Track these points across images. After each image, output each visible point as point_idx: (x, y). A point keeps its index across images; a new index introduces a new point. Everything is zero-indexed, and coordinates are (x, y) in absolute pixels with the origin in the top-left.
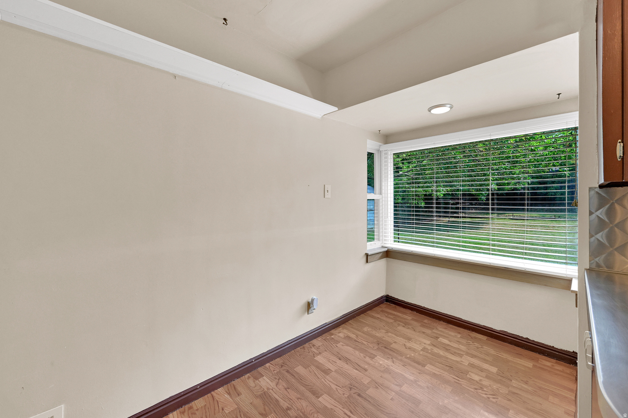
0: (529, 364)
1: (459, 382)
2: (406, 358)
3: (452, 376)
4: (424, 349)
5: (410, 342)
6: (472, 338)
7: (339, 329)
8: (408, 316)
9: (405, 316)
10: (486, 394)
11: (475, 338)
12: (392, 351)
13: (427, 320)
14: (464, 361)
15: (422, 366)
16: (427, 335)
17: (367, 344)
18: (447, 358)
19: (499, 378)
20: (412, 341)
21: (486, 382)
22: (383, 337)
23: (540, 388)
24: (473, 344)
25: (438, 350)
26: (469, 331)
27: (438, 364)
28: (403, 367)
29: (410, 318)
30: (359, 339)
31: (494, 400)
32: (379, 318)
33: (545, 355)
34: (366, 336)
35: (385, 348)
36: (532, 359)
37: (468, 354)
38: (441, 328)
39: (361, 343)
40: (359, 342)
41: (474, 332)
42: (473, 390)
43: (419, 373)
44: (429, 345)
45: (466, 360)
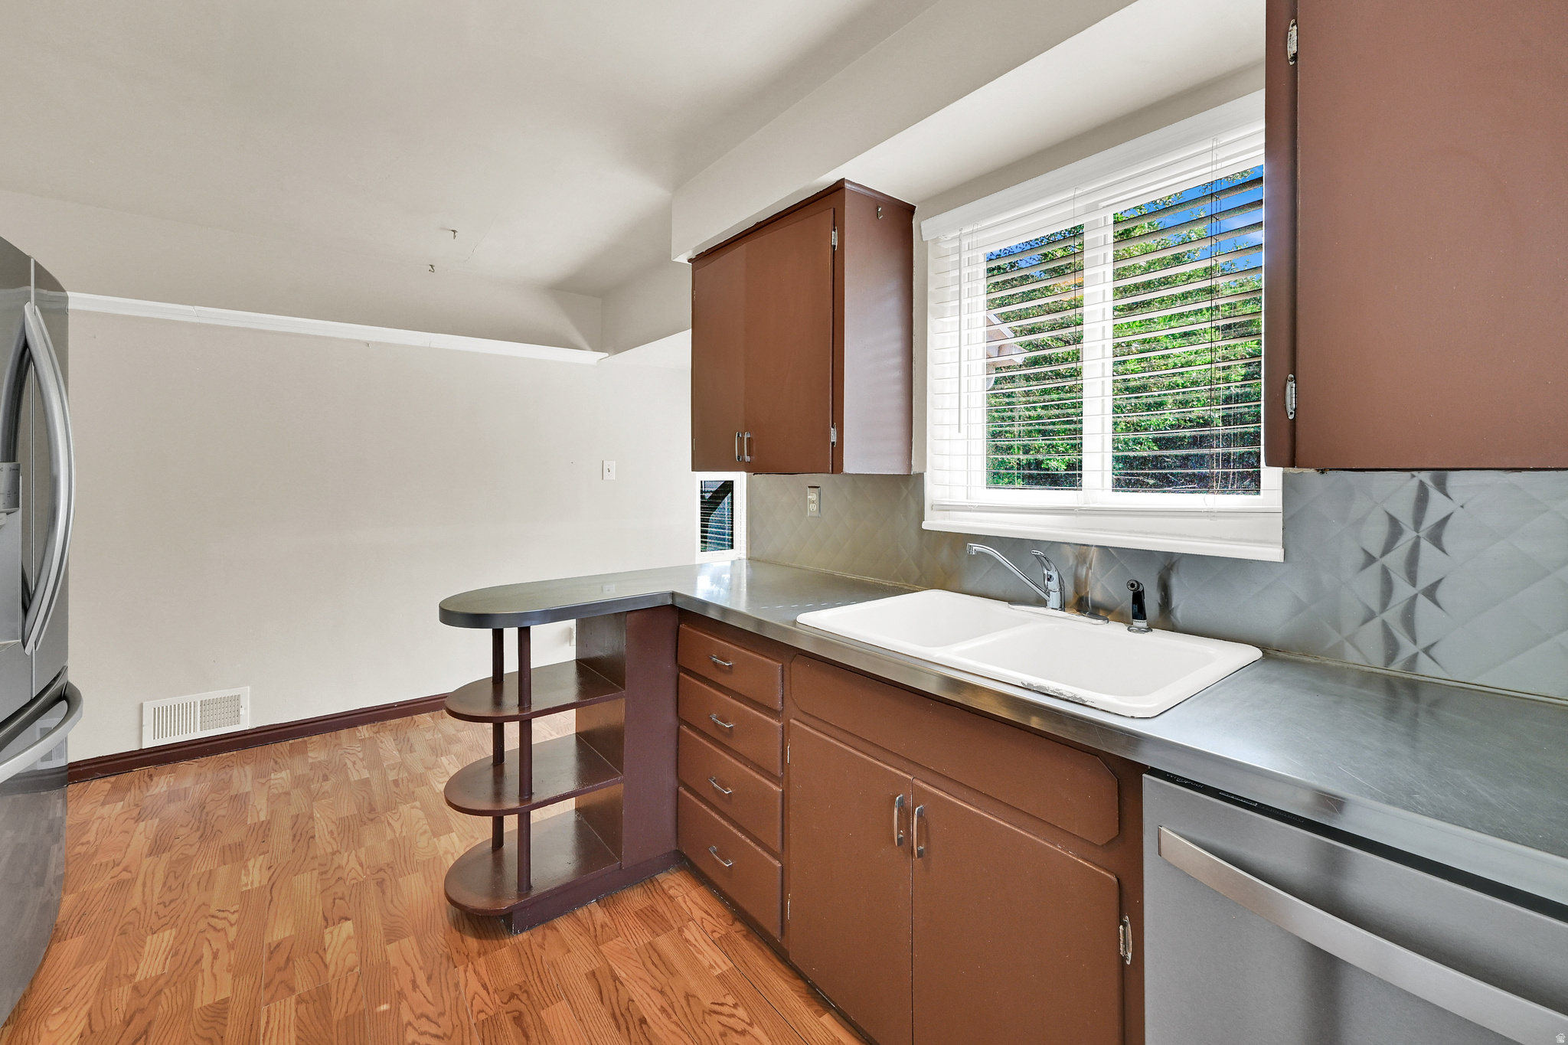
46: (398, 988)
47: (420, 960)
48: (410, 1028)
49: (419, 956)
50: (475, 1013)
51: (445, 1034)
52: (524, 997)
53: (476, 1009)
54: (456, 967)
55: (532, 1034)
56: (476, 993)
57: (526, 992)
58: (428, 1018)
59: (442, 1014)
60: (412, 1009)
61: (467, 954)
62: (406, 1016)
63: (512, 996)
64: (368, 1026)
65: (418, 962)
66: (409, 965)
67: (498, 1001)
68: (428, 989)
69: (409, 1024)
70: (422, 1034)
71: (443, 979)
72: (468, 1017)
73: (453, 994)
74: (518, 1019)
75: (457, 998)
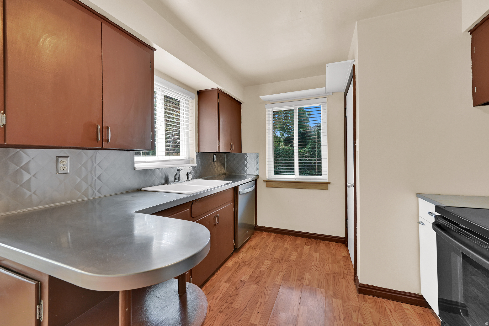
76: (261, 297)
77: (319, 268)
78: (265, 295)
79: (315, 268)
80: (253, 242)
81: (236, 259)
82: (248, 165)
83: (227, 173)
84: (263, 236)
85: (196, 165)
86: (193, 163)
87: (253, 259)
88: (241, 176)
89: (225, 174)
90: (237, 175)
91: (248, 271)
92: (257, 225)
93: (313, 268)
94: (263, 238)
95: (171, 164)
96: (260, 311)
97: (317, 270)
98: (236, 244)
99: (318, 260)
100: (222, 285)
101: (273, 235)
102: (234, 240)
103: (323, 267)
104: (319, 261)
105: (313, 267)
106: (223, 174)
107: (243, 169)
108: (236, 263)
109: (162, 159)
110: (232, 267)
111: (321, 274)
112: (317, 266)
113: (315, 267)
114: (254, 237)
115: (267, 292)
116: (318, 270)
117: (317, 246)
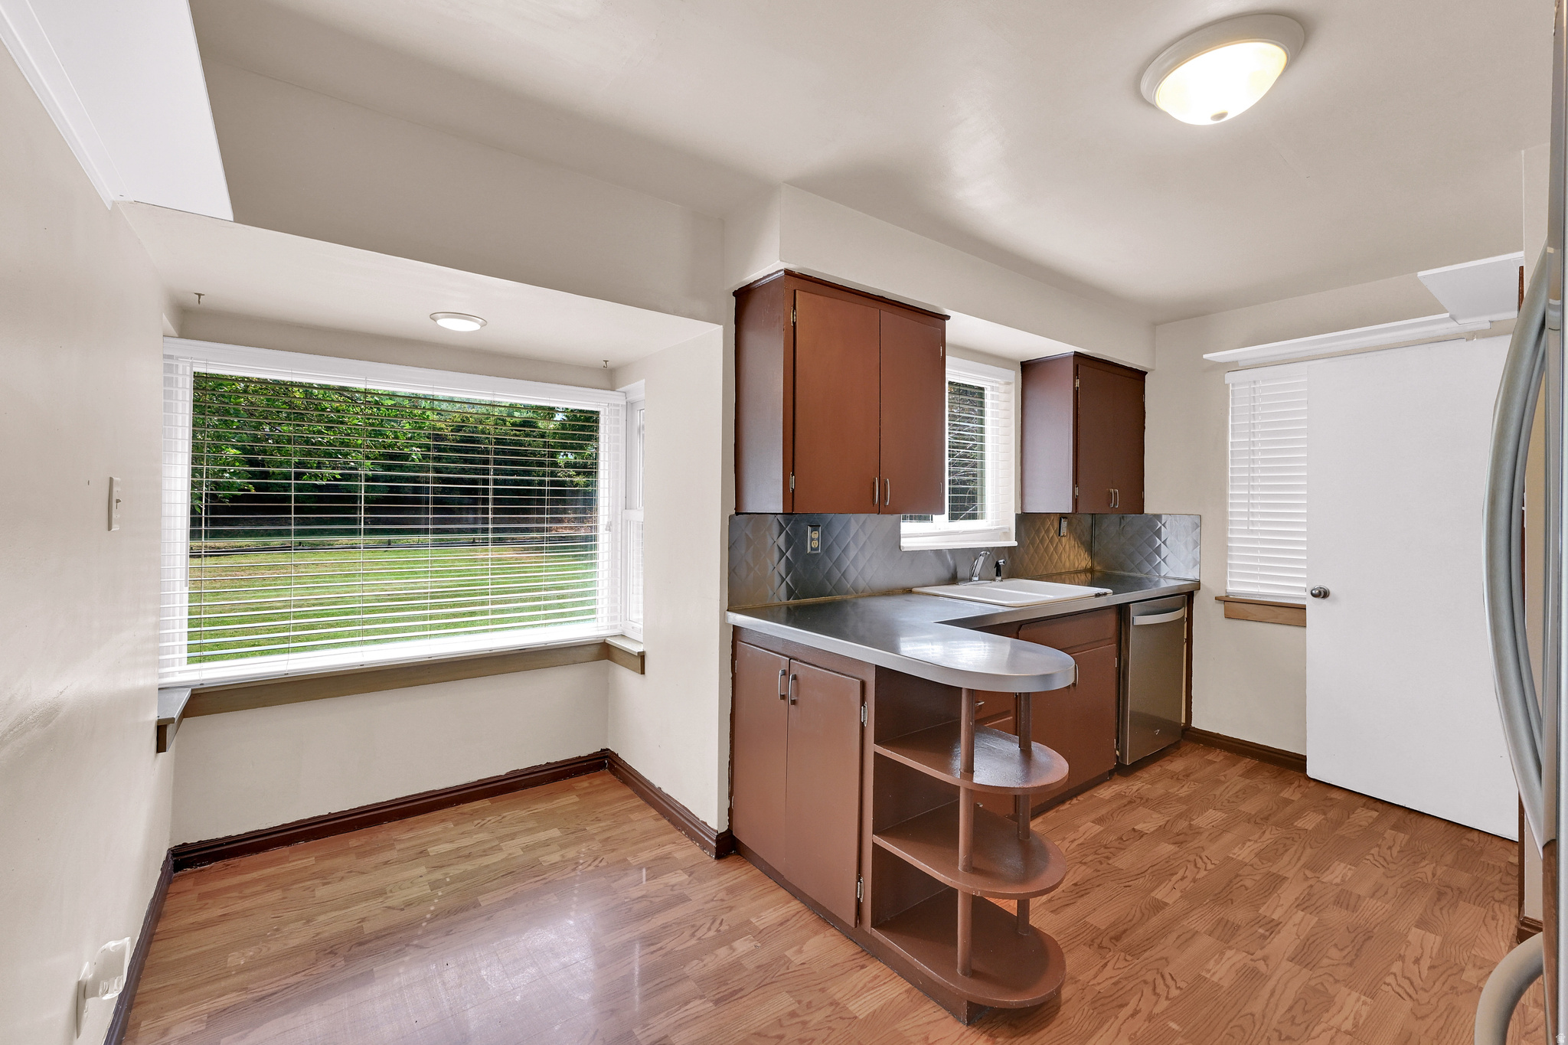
0: (573, 798)
1: (547, 880)
2: (429, 921)
3: (529, 881)
4: (434, 885)
5: (390, 897)
6: (472, 815)
7: (141, 1029)
8: (300, 859)
9: (288, 865)
10: (590, 865)
11: (476, 811)
12: (384, 936)
13: (355, 840)
14: (510, 852)
15: (475, 907)
16: (400, 861)
17: (305, 975)
18: (487, 866)
19: (573, 836)
20: (391, 891)
21: (571, 853)
22: (318, 934)
23: (614, 815)
24: (485, 822)
25: (456, 867)
26: (453, 809)
27: (489, 884)
28: (449, 937)
29: (311, 861)
30: (266, 988)
31: (603, 863)
32: (225, 915)
33: (572, 777)
34: (270, 969)
35: (360, 944)
36: (569, 790)
37: (502, 839)
38: (404, 835)
39: (285, 988)
40: (276, 993)
41: (461, 805)
42: (573, 874)
43: (488, 919)
44: (429, 873)
45: (514, 848)
46: (1147, 1024)
47: (1109, 1024)
48: (1170, 996)
49: (1106, 1027)
50: (1129, 963)
51: (1158, 973)
52: (1098, 941)
53: (1126, 964)
54: (1099, 992)
55: (1121, 929)
56: (1114, 969)
57: (1092, 941)
58: (1154, 989)
59: (1145, 982)
60: (1156, 1003)
61: (1081, 991)
62: (1164, 1004)
63: (1100, 947)
64: (1191, 1025)
65: (1112, 1023)
66: (1120, 1029)
67: (1111, 954)
68: (1132, 1002)
69: (1167, 998)
70: (1168, 987)
71: (1116, 996)
72: (1135, 965)
73: (1124, 983)
74: (1117, 938)
75: (1126, 978)
76: (1142, 995)
77: (1420, 992)
78: (1155, 993)
79: (1400, 986)
80: (1177, 765)
81: (1120, 787)
82: (1164, 550)
83: (1098, 568)
84: (1210, 757)
85: (1015, 544)
86: (1009, 539)
87: (1173, 799)
88: (1141, 579)
89: (1091, 570)
90: (1129, 577)
91: (1153, 816)
92: (1193, 725)
93: (1388, 985)
94: (1211, 762)
95: (961, 541)
96: (1130, 1033)
97: (1410, 996)
98: (1121, 754)
99: (1425, 963)
100: (1085, 826)
101: (1247, 763)
102: (1117, 742)
103: (1446, 994)
104: (1431, 968)
105: (1390, 979)
106: (1085, 571)
107: (1149, 560)
108: (1119, 796)
109: (942, 530)
110: (1109, 801)
111: (1427, 1016)
112: (1417, 981)
113: (1406, 984)
114: (1181, 756)
115: (1165, 988)
116: (1414, 996)
117: (1441, 909)
